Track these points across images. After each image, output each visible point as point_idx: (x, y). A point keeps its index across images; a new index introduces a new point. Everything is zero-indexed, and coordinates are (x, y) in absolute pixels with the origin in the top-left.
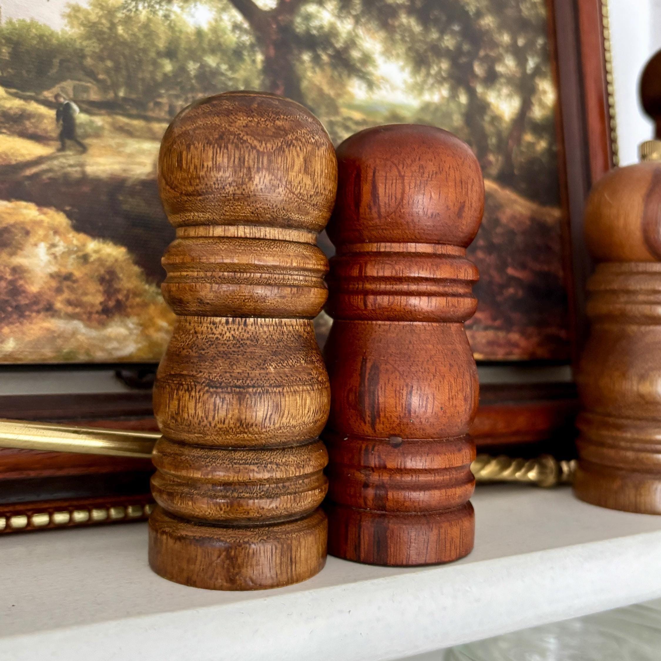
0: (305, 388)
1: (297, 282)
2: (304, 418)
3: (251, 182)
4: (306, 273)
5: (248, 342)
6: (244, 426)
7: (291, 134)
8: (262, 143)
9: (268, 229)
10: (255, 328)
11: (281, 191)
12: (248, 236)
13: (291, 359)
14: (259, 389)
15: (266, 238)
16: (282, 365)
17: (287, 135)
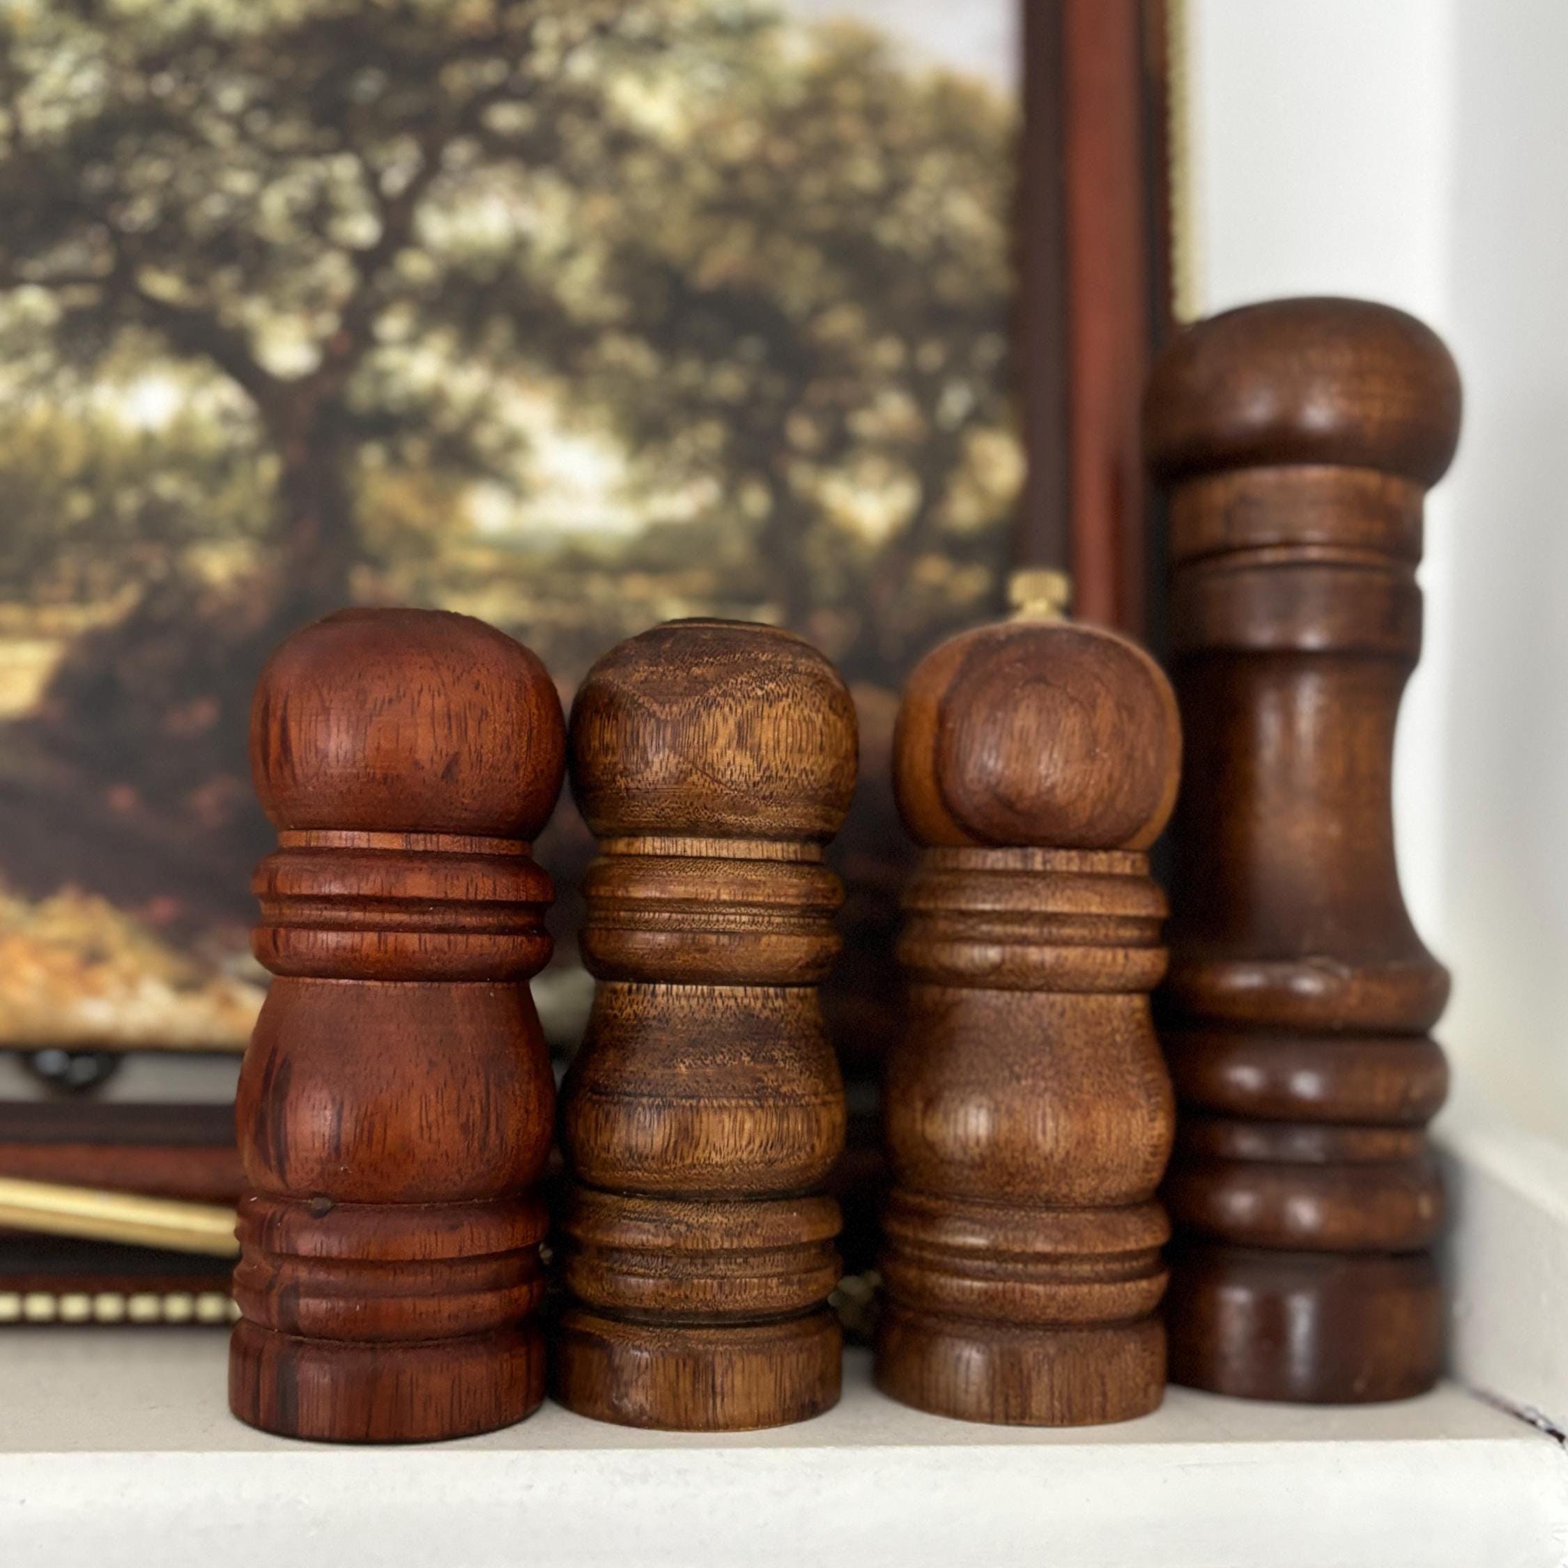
0: (742, 1102)
1: (733, 926)
2: (739, 1153)
3: (648, 770)
4: (755, 911)
5: (654, 1023)
6: (636, 1157)
7: (716, 687)
8: (664, 707)
9: (688, 841)
10: (668, 1000)
11: (696, 780)
12: (658, 852)
13: (722, 1053)
14: (658, 1101)
15: (686, 855)
16: (703, 1063)
17: (708, 690)
